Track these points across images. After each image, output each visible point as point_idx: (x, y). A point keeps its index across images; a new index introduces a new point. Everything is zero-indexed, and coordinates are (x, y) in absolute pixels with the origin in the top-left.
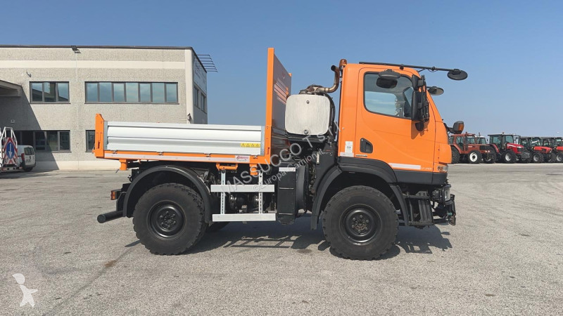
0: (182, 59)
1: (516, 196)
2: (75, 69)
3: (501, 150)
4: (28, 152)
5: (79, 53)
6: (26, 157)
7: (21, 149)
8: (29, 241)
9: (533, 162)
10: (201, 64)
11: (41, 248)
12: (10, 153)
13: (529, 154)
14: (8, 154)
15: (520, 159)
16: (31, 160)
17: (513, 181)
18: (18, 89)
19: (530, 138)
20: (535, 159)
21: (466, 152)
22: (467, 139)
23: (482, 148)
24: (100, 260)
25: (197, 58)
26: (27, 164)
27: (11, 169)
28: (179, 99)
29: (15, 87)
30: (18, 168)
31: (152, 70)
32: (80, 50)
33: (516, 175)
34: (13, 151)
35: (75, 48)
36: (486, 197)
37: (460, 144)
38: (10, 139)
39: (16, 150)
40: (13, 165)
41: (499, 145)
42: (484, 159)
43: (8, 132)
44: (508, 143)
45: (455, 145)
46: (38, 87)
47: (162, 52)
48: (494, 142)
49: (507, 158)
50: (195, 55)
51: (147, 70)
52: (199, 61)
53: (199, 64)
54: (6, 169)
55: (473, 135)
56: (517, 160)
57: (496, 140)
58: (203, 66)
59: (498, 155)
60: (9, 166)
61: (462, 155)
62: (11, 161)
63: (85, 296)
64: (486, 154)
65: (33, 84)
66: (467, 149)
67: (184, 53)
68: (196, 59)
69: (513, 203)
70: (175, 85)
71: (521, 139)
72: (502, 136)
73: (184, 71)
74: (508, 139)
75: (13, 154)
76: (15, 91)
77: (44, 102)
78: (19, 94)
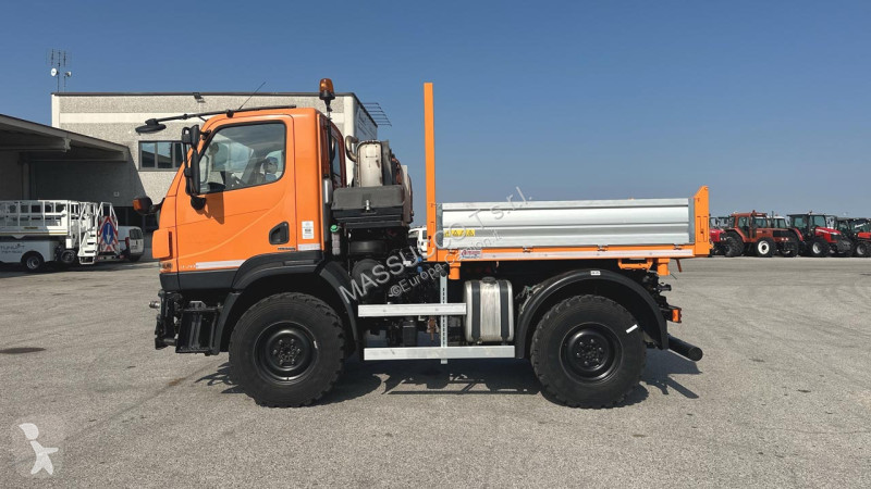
0: (339, 109)
1: (791, 306)
3: (806, 237)
4: (135, 235)
5: (203, 102)
6: (132, 243)
7: (125, 231)
8: (91, 352)
9: (855, 255)
10: (368, 115)
11: (102, 360)
12: (108, 237)
13: (848, 243)
14: (105, 238)
15: (835, 250)
16: (137, 246)
17: (802, 284)
18: (125, 151)
19: (851, 221)
20: (859, 251)
21: (753, 240)
22: (754, 220)
23: (777, 234)
24: (167, 377)
25: (362, 107)
26: (132, 251)
27: (109, 258)
29: (119, 149)
30: (118, 257)
32: (205, 97)
33: (814, 275)
34: (111, 234)
35: (198, 96)
36: (746, 306)
37: (745, 229)
38: (108, 218)
39: (117, 233)
40: (112, 253)
41: (803, 231)
42: (778, 250)
43: (106, 210)
44: (817, 227)
45: (737, 230)
46: (149, 148)
47: (314, 100)
48: (796, 225)
49: (815, 250)
50: (358, 104)
52: (365, 111)
53: (364, 116)
54: (101, 258)
55: (764, 215)
56: (832, 252)
57: (799, 222)
58: (370, 118)
59: (801, 244)
60: (107, 254)
61: (747, 244)
62: (109, 247)
63: (126, 418)
64: (783, 243)
65: (143, 144)
66: (754, 236)
67: (343, 101)
68: (360, 109)
69: (778, 316)
71: (838, 222)
72: (807, 216)
73: (342, 125)
74: (818, 222)
75: (112, 238)
76: (119, 153)
77: (156, 168)
78: (125, 158)
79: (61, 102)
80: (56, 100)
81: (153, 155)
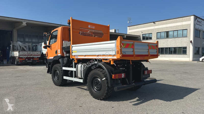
0: (190, 20)
2: (154, 29)
18: (139, 37)
28: (188, 35)
31: (178, 26)
32: (156, 23)
35: (154, 23)
46: (144, 35)
47: (182, 19)
51: (176, 26)
65: (143, 35)
67: (190, 18)
70: (187, 30)
73: (190, 24)
76: (138, 37)
77: (149, 39)
78: (139, 38)
79: (129, 28)
80: (128, 28)
81: (145, 37)
